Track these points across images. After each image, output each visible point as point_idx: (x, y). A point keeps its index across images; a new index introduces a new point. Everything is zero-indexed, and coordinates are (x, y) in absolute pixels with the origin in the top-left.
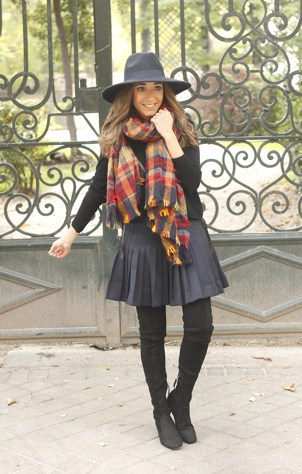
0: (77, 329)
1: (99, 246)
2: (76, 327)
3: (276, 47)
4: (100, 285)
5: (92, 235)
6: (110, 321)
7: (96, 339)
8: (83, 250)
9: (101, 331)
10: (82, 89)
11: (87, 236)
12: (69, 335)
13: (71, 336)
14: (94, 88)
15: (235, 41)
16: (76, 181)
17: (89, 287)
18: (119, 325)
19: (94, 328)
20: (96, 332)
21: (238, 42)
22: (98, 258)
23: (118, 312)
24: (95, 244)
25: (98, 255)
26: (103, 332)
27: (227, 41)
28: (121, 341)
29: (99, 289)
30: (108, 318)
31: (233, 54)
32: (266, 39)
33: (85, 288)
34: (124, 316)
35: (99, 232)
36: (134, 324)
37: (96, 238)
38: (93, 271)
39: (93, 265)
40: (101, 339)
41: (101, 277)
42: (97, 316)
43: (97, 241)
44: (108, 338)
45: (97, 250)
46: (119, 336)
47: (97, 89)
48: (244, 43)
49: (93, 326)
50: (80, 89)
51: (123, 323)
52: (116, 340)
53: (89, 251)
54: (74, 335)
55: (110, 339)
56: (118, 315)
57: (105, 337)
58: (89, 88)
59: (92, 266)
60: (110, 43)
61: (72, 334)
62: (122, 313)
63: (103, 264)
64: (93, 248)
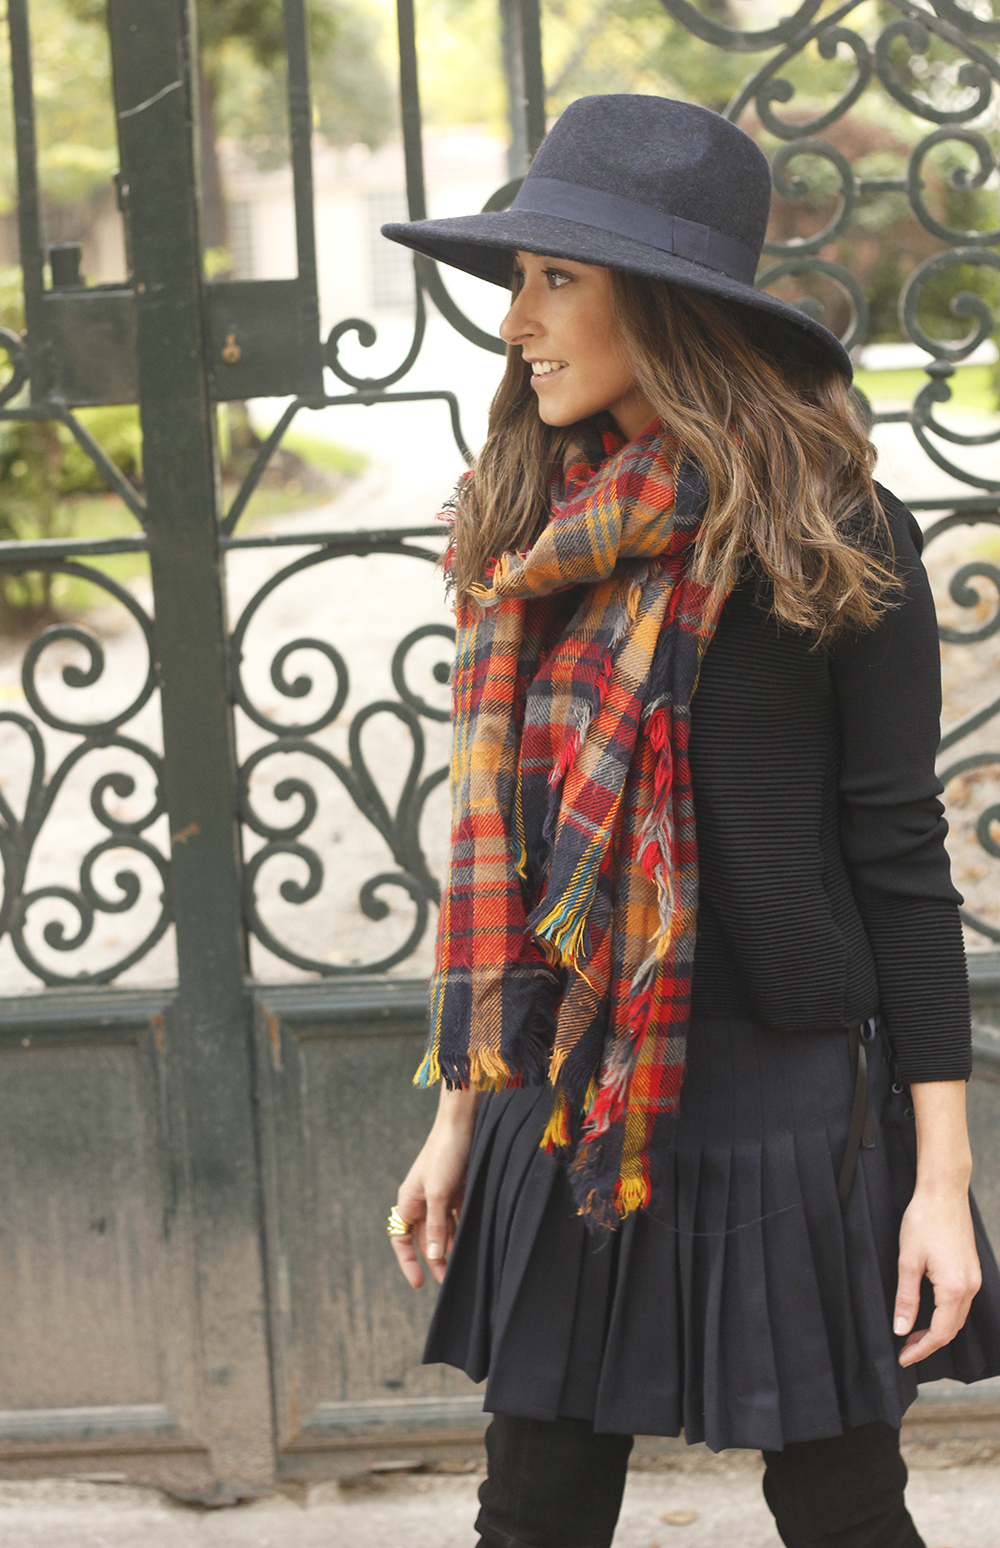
0: (73, 1415)
1: (160, 1036)
2: (67, 1406)
3: (982, 68)
4: (170, 1213)
5: (125, 980)
6: (223, 1377)
7: (163, 1461)
8: (85, 1052)
9: (184, 1423)
10: (58, 296)
11: (105, 988)
12: (33, 1447)
13: (46, 1449)
14: (115, 287)
15: (778, 44)
16: (45, 730)
17: (122, 1221)
18: (265, 1394)
19: (150, 1412)
20: (159, 1430)
21: (796, 47)
22: (157, 1089)
23: (260, 1336)
24: (143, 1026)
25: (157, 1075)
26: (190, 1427)
27: (741, 44)
28: (280, 1466)
29: (166, 1232)
30: (215, 1364)
31: (776, 107)
32: (930, 29)
33: (101, 1226)
34: (288, 1357)
35: (161, 969)
36: (338, 1391)
37: (143, 995)
38: (139, 1146)
39: (138, 1122)
40: (185, 1458)
41: (174, 1174)
42: (161, 1358)
43: (153, 1012)
44: (215, 1457)
45: (153, 1053)
46: (268, 1448)
47: (128, 293)
48: (828, 51)
49: (145, 1400)
50: (49, 293)
51: (289, 1386)
52: (258, 1463)
53: (117, 1061)
54: (56, 1446)
55: (225, 1462)
56: (260, 1348)
57: (203, 1451)
58: (91, 290)
59: (135, 1126)
60: (181, 73)
61: (48, 1439)
62: (281, 1339)
63: (183, 1115)
64: (134, 1043)
